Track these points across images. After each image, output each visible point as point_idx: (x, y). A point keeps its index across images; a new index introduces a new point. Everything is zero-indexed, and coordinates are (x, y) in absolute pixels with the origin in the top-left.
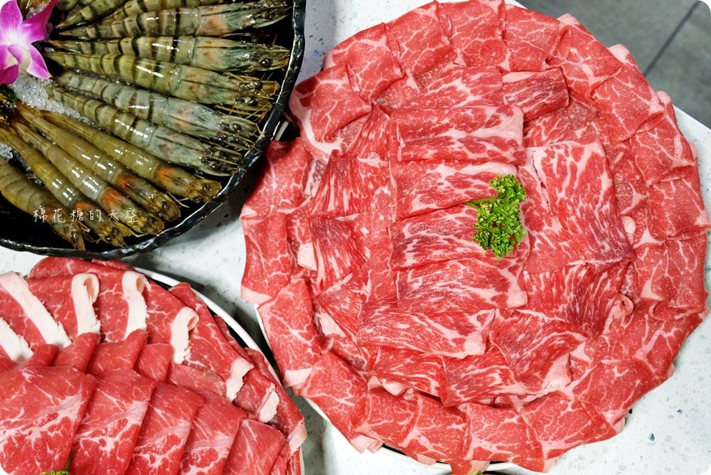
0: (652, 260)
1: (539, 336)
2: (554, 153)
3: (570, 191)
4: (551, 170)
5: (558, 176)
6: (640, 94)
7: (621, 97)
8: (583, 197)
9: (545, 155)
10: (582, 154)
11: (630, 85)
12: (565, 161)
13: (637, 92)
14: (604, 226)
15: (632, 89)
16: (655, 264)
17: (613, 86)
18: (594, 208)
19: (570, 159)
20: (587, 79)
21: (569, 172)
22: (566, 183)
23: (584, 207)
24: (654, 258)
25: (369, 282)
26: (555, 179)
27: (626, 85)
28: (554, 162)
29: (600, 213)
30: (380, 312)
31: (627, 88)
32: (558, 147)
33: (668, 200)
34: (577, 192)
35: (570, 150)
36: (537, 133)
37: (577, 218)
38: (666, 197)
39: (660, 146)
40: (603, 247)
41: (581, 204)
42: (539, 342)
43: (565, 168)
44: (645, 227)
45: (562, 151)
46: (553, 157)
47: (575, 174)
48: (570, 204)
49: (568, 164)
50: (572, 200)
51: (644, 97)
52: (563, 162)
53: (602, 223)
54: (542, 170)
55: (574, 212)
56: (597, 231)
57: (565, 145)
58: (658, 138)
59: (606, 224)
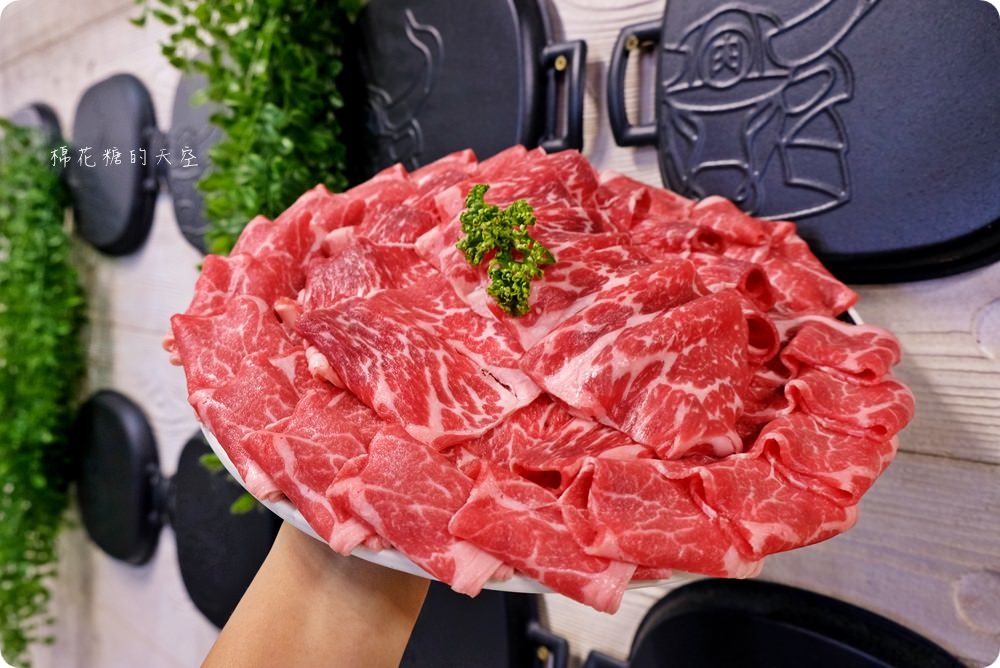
0: (268, 338)
1: (382, 232)
2: (488, 413)
3: (432, 363)
4: (476, 389)
5: (462, 382)
6: (391, 497)
7: (423, 479)
8: (408, 362)
9: (499, 404)
10: (443, 421)
11: (417, 508)
12: (464, 408)
13: (399, 499)
14: (359, 342)
15: (410, 502)
16: (261, 335)
17: (448, 494)
18: (383, 357)
19: (457, 409)
20: (501, 487)
21: (449, 394)
22: (443, 371)
23: (399, 352)
24: (266, 342)
25: (608, 221)
26: (464, 377)
27: (425, 507)
28: (479, 403)
29: (372, 356)
30: (572, 173)
31: (422, 501)
32: (486, 421)
33: (272, 393)
34: (421, 366)
35: (466, 423)
36: (531, 429)
37: (402, 332)
38: (277, 397)
39: (317, 444)
40: (346, 319)
41: (406, 352)
42: (379, 227)
43: (460, 399)
44: (296, 384)
45: (477, 418)
46: (485, 407)
47: (436, 390)
48: (420, 344)
49: (456, 404)
50: (422, 351)
51: (382, 496)
52: (466, 404)
53: (362, 345)
54: (491, 386)
55: (409, 336)
56: (364, 334)
57: (477, 427)
58: (327, 455)
59: (356, 345)
